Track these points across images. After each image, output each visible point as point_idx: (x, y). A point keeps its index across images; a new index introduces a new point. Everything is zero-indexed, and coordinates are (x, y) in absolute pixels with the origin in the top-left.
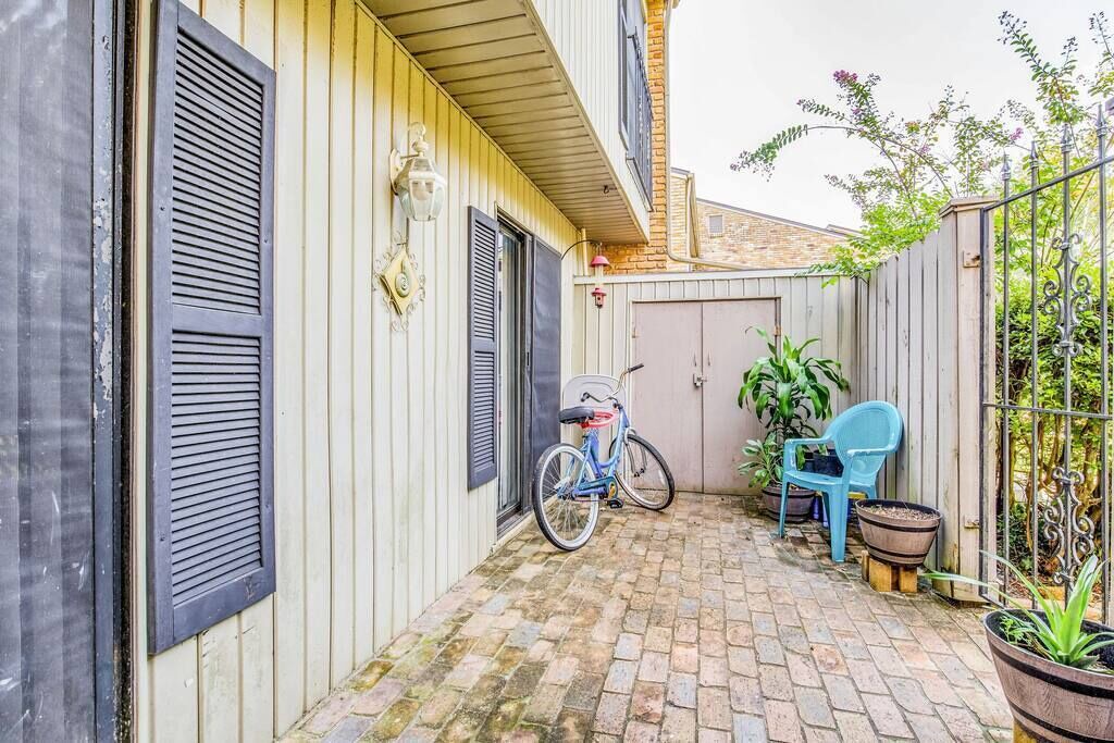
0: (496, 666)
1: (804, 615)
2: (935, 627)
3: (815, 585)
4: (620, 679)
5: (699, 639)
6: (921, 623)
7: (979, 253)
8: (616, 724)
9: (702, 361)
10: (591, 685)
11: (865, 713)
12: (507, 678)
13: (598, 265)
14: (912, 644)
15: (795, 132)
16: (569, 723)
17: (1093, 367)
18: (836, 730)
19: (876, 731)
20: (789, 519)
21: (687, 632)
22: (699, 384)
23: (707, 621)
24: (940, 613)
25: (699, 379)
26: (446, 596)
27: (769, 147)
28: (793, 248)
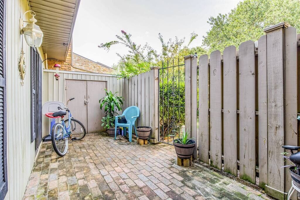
0: (72, 191)
1: (133, 153)
2: (154, 149)
3: (130, 147)
4: (108, 179)
5: (118, 165)
6: (152, 149)
7: (158, 77)
8: (117, 188)
9: (87, 97)
10: (102, 184)
11: (156, 166)
12: (79, 192)
13: (57, 67)
14: (153, 153)
15: (115, 42)
16: (106, 193)
17: (172, 98)
18: (154, 170)
19: (159, 168)
20: (114, 135)
21: (114, 165)
22: (86, 103)
23: (116, 161)
24: (153, 146)
25: (86, 102)
26: (29, 181)
27: (109, 44)
28: (90, 67)
